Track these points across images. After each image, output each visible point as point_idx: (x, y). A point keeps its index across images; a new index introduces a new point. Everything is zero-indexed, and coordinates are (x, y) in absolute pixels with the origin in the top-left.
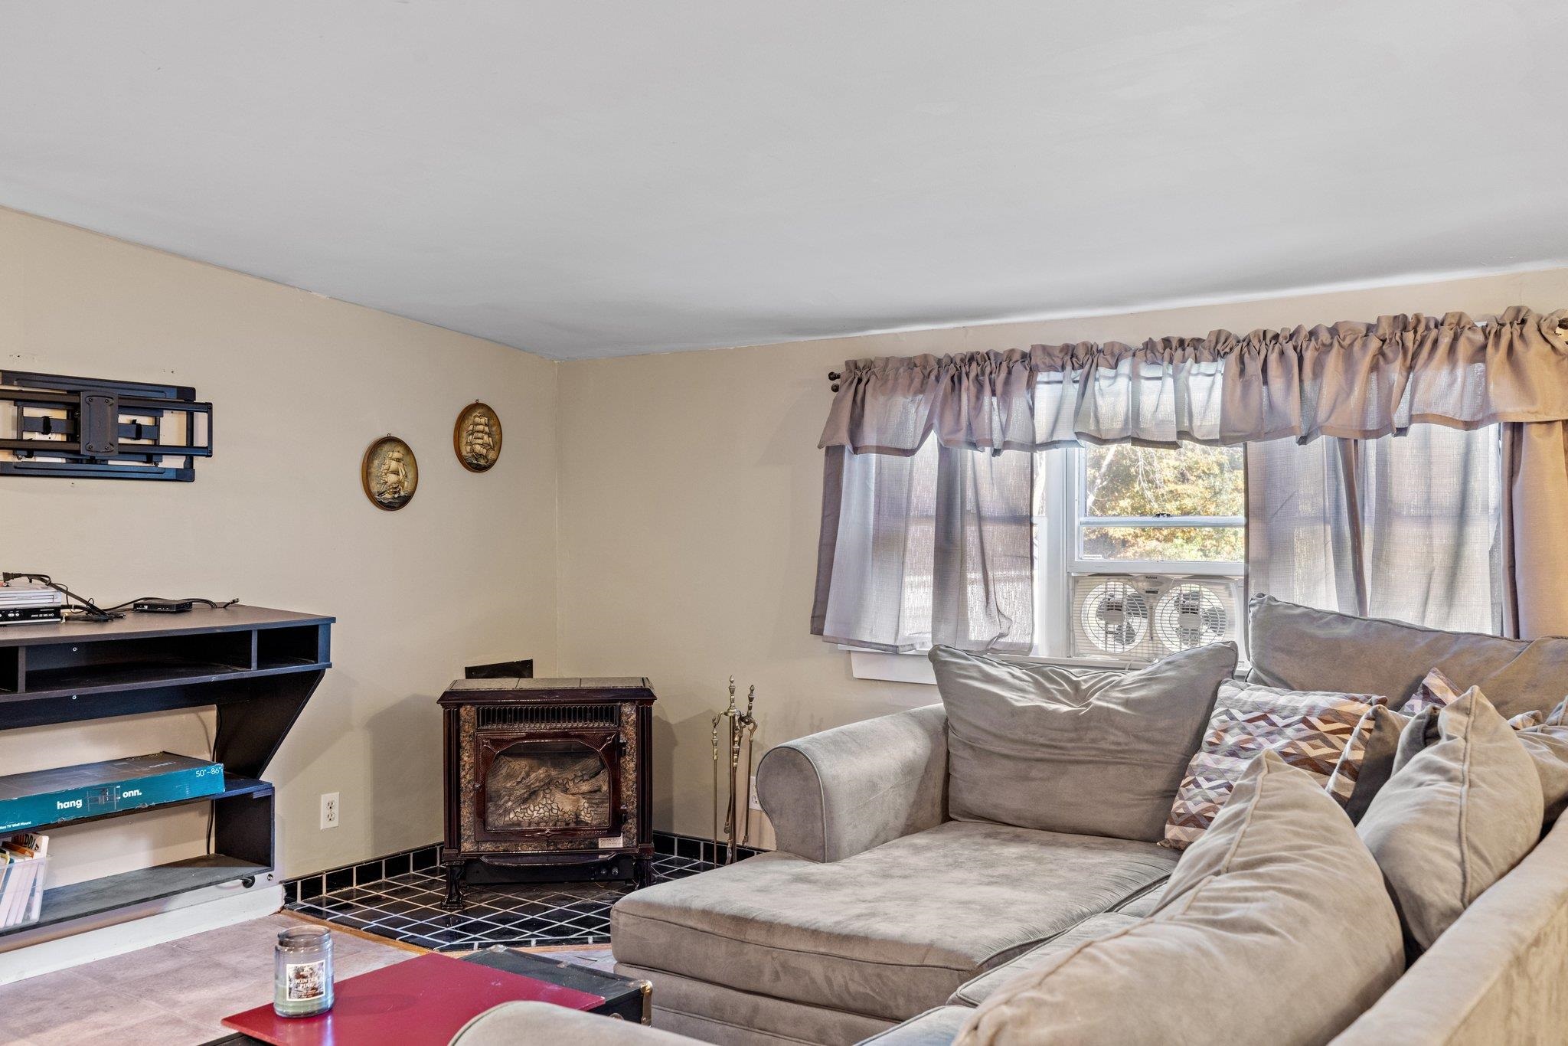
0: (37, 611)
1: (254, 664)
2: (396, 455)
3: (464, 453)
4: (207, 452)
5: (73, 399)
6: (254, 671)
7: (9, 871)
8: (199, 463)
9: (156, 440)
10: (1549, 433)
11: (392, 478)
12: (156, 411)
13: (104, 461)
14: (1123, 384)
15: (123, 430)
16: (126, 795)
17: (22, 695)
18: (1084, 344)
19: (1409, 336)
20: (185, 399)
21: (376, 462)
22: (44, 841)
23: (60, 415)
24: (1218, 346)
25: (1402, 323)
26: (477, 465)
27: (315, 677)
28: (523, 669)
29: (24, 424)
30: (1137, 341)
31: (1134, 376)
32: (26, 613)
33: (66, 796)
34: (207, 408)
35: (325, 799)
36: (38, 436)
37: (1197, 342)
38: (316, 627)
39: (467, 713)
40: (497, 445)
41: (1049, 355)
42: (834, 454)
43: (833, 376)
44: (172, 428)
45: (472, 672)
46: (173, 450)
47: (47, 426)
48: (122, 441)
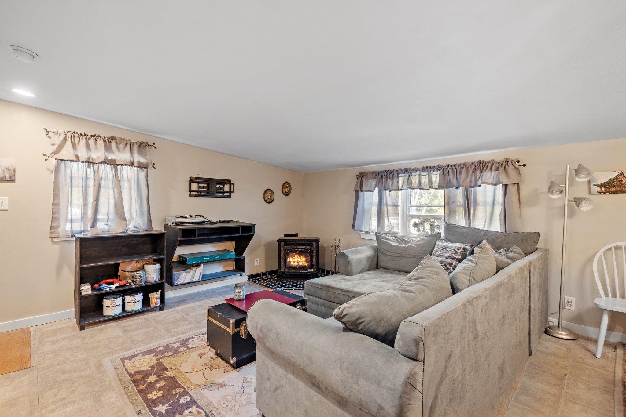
0: (201, 222)
1: (240, 233)
2: (270, 192)
3: (284, 192)
4: (233, 192)
5: (208, 182)
6: (240, 234)
7: (196, 270)
8: (232, 194)
9: (224, 190)
10: (514, 186)
11: (269, 197)
12: (224, 184)
13: (214, 194)
14: (417, 176)
15: (217, 188)
16: (217, 257)
17: (197, 238)
18: (409, 168)
19: (481, 165)
20: (229, 182)
21: (266, 194)
22: (202, 265)
23: (206, 185)
24: (438, 168)
25: (480, 162)
26: (286, 194)
27: (252, 236)
28: (296, 235)
29: (199, 187)
30: (421, 167)
31: (420, 175)
32: (199, 223)
33: (206, 257)
34: (233, 184)
35: (256, 259)
36: (202, 189)
37: (434, 167)
38: (252, 226)
39: (282, 243)
40: (290, 191)
41: (402, 171)
42: (357, 192)
43: (357, 176)
44: (227, 188)
45: (285, 236)
46: (227, 192)
47: (203, 187)
48: (217, 190)
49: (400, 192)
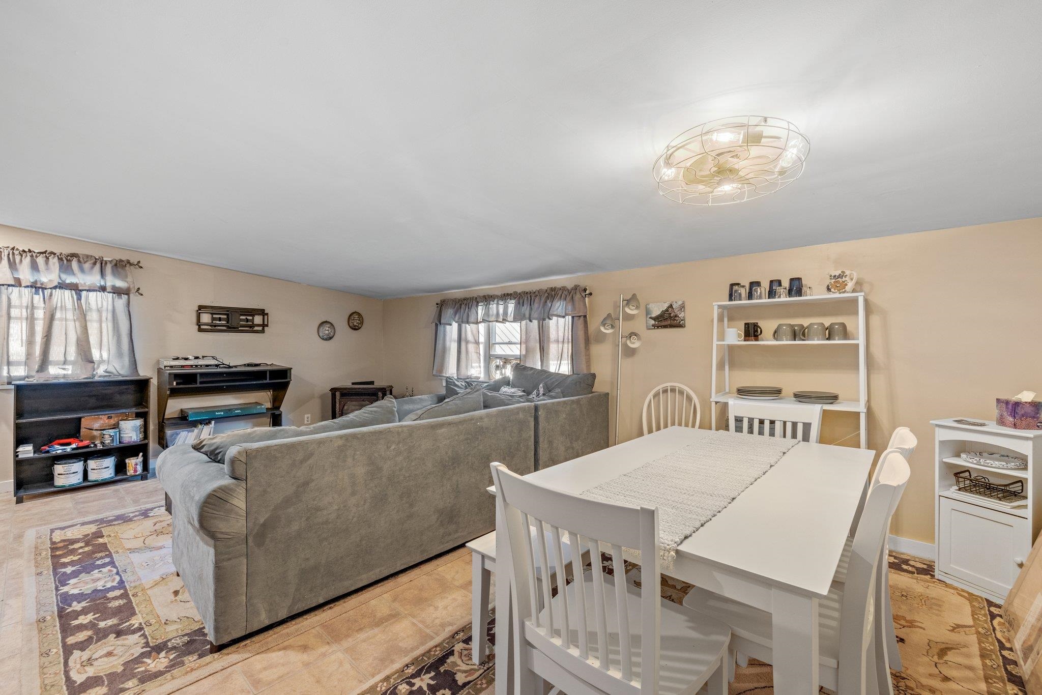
0: (210, 365)
1: (268, 379)
2: (328, 326)
3: (350, 325)
4: (267, 326)
5: (228, 313)
6: (268, 381)
7: (203, 429)
8: (266, 328)
9: (253, 323)
10: (579, 319)
11: (327, 332)
12: (253, 316)
13: (238, 328)
14: (495, 306)
15: (242, 320)
16: (236, 412)
17: (198, 385)
18: (488, 295)
19: (553, 293)
20: (262, 313)
21: (321, 328)
22: (213, 422)
23: (225, 317)
24: (515, 295)
25: (553, 289)
26: (355, 328)
27: (287, 384)
28: (372, 383)
29: (213, 319)
30: (499, 294)
31: (498, 304)
32: (207, 366)
33: (218, 411)
34: (267, 314)
35: (306, 416)
36: (218, 322)
37: (511, 294)
38: (287, 370)
39: (338, 394)
40: (362, 323)
41: (481, 298)
42: (437, 325)
43: (437, 304)
44: (258, 320)
45: (353, 384)
46: (258, 325)
47: (220, 319)
48: (241, 323)
49: (480, 325)
